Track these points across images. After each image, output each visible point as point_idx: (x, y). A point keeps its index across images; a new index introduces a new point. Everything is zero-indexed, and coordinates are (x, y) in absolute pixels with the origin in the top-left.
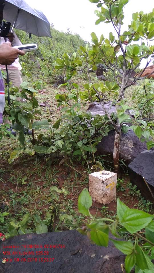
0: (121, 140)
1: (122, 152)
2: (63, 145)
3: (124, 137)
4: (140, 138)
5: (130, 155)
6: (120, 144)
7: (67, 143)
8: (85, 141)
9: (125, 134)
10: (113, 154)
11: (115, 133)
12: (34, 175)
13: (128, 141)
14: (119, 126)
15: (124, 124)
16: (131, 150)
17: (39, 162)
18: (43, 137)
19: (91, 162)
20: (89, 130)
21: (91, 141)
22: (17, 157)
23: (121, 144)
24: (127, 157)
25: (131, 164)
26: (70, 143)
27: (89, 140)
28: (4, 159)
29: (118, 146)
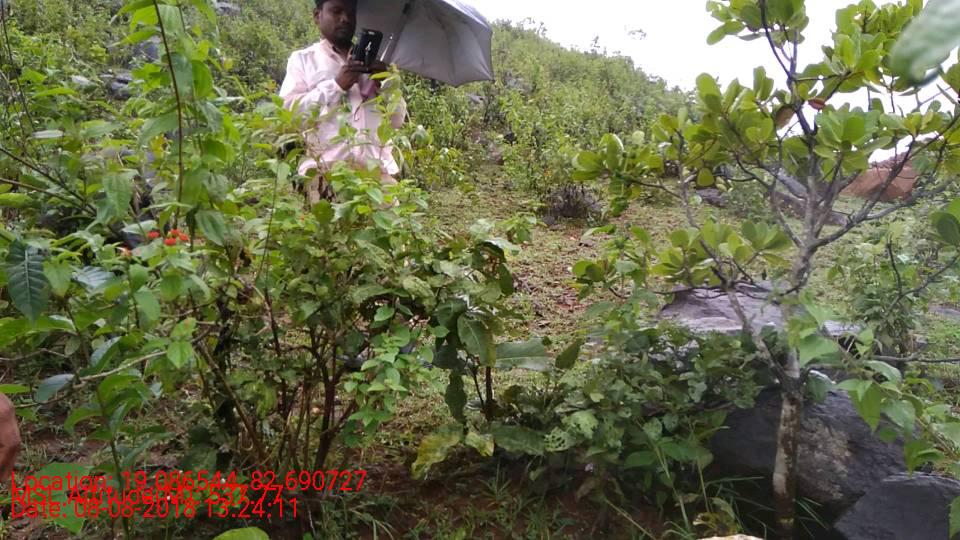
0: (800, 427)
1: (809, 474)
2: (594, 429)
3: (812, 418)
4: (874, 427)
5: (838, 487)
6: (800, 443)
7: (608, 425)
8: (670, 421)
9: (815, 407)
10: (772, 475)
11: (782, 400)
12: (489, 525)
13: (830, 431)
14: (797, 375)
15: (814, 369)
16: (841, 467)
17: (506, 480)
18: (522, 394)
19: (692, 497)
20: (685, 381)
21: (692, 421)
22: (438, 457)
23: (802, 442)
24: (828, 493)
25: (844, 518)
26: (617, 424)
27: (686, 419)
28: (395, 462)
29: (791, 447)
